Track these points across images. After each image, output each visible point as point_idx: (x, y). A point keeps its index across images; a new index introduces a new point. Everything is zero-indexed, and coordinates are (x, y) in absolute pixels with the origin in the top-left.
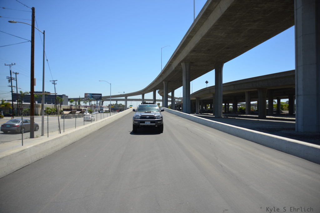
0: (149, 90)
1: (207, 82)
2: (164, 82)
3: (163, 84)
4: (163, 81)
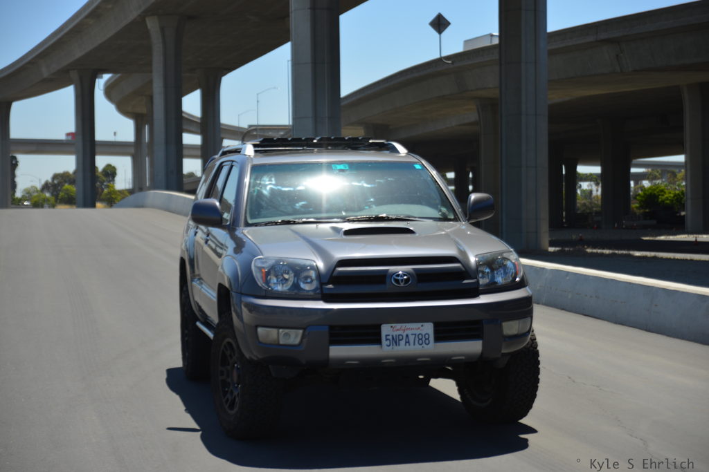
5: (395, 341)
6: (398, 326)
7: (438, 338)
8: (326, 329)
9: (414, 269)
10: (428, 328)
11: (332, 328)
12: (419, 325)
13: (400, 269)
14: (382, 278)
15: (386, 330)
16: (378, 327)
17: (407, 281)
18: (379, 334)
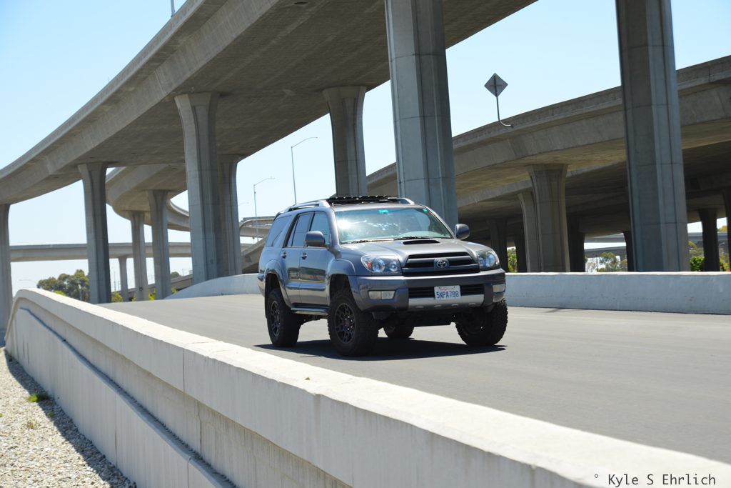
0: (51, 169)
1: (496, 85)
2: (182, 104)
3: (176, 116)
4: (182, 90)
5: (441, 295)
6: (442, 287)
7: (462, 294)
8: (407, 290)
9: (448, 259)
10: (457, 288)
11: (410, 289)
12: (453, 287)
13: (439, 259)
14: (431, 263)
15: (437, 289)
16: (433, 289)
17: (444, 265)
18: (433, 292)
